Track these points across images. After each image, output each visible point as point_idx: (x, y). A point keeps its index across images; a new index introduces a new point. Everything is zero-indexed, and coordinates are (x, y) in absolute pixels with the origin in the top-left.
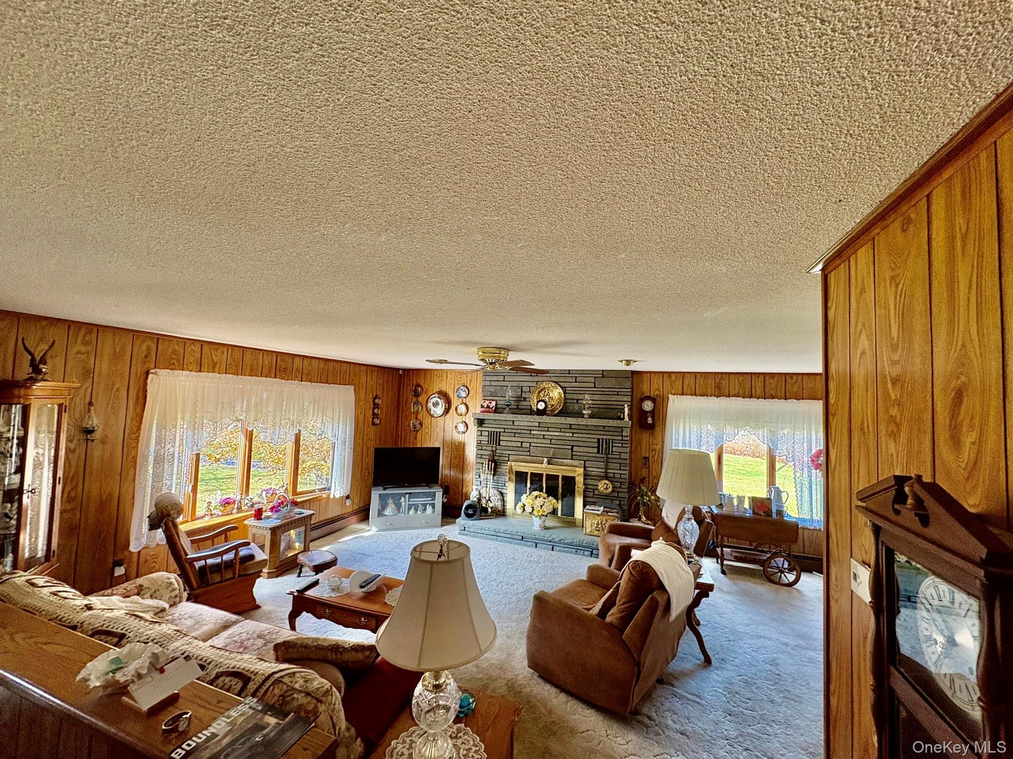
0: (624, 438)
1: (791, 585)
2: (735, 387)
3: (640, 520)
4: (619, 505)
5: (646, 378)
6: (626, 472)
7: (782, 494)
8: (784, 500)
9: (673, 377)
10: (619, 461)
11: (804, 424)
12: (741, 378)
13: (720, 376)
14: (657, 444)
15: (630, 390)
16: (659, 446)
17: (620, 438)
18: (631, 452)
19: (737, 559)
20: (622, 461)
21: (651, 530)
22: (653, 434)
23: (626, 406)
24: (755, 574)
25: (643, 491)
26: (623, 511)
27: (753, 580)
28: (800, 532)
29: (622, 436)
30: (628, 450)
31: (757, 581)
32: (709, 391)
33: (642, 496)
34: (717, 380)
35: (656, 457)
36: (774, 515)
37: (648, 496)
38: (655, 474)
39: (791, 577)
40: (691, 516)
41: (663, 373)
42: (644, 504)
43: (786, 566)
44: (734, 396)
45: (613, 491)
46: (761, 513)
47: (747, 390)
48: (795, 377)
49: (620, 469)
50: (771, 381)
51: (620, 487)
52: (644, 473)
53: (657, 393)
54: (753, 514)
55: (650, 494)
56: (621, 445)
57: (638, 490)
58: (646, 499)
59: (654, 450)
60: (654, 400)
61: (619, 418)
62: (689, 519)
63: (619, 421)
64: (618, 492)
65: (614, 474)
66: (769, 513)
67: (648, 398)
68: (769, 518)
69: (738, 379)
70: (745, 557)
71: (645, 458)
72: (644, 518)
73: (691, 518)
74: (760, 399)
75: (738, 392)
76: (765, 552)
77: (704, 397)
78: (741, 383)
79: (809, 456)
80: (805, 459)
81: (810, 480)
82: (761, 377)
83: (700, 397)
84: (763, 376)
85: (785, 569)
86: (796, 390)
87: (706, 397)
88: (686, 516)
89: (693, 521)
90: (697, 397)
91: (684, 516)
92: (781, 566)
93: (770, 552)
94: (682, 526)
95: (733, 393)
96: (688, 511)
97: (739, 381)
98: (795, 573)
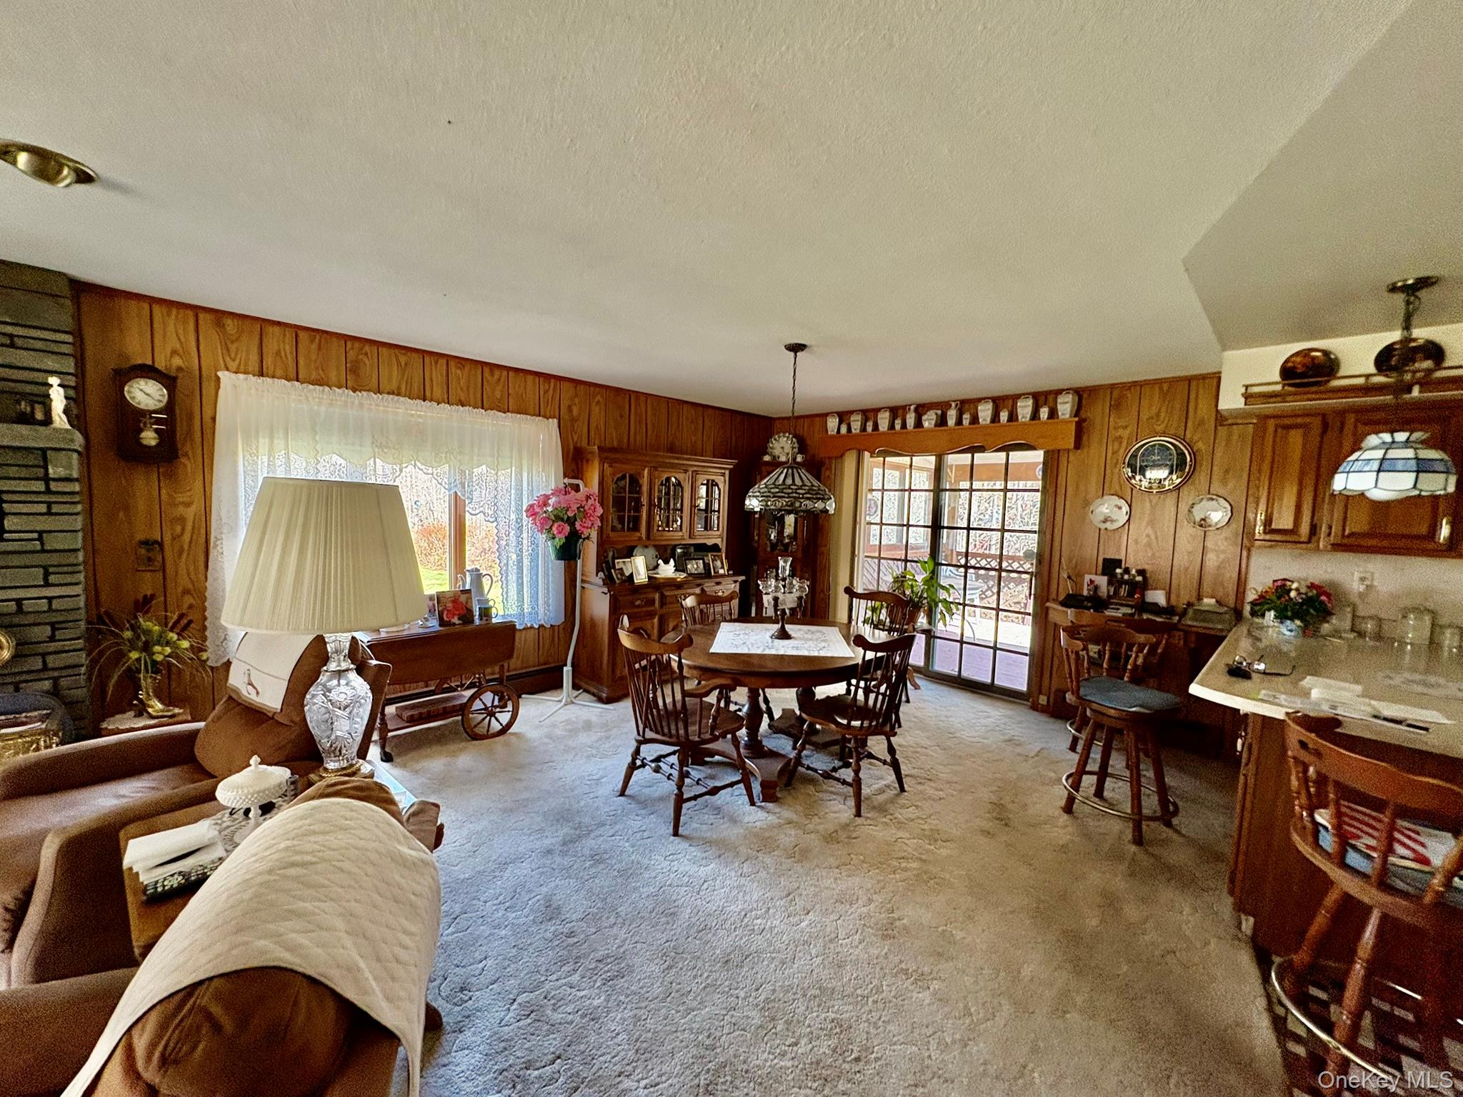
0: (53, 486)
1: (504, 730)
2: (391, 374)
3: (141, 711)
4: (55, 692)
5: (134, 318)
6: (78, 590)
7: (484, 580)
8: (486, 588)
9: (230, 324)
10: (37, 559)
11: (511, 457)
12: (403, 359)
13: (357, 345)
14: (188, 505)
15: (69, 338)
16: (192, 509)
17: (40, 486)
18: (89, 530)
19: (413, 721)
20: (55, 559)
21: (193, 735)
22: (171, 476)
23: (54, 381)
24: (443, 735)
25: (148, 632)
26: (70, 704)
27: (445, 748)
28: (518, 635)
29: (46, 479)
30: (78, 523)
31: (452, 747)
32: (333, 375)
33: (147, 648)
34: (351, 354)
35: (187, 537)
36: (477, 621)
37: (168, 643)
38: (184, 581)
39: (504, 717)
40: (346, 664)
41: (196, 309)
42: (155, 667)
43: (496, 703)
44: (389, 393)
45: (16, 657)
46: (456, 620)
47: (415, 386)
48: (497, 373)
49: (47, 584)
50: (459, 372)
51: (52, 639)
52: (148, 584)
53: (177, 361)
54: (440, 625)
55: (174, 636)
56: (43, 508)
57: (128, 634)
58: (161, 653)
59: (182, 520)
60: (168, 380)
61: (26, 419)
62: (340, 674)
63: (23, 429)
64: (44, 655)
65: (19, 602)
66: (467, 617)
67: (148, 371)
68: (469, 627)
69: (397, 358)
70: (427, 712)
71: (146, 543)
72: (156, 706)
73: (347, 670)
74: (442, 405)
75: (399, 388)
76: (455, 690)
77: (321, 388)
78: (403, 369)
79: (519, 510)
80: (513, 516)
81: (521, 550)
82: (443, 361)
83: (311, 387)
84: (445, 361)
85: (496, 707)
86: (498, 394)
87: (327, 389)
88: (332, 666)
89: (353, 676)
90: (305, 385)
91: (325, 668)
92: (489, 704)
93: (462, 685)
94: (320, 699)
95: (388, 389)
96: (336, 652)
97: (399, 364)
98: (510, 708)
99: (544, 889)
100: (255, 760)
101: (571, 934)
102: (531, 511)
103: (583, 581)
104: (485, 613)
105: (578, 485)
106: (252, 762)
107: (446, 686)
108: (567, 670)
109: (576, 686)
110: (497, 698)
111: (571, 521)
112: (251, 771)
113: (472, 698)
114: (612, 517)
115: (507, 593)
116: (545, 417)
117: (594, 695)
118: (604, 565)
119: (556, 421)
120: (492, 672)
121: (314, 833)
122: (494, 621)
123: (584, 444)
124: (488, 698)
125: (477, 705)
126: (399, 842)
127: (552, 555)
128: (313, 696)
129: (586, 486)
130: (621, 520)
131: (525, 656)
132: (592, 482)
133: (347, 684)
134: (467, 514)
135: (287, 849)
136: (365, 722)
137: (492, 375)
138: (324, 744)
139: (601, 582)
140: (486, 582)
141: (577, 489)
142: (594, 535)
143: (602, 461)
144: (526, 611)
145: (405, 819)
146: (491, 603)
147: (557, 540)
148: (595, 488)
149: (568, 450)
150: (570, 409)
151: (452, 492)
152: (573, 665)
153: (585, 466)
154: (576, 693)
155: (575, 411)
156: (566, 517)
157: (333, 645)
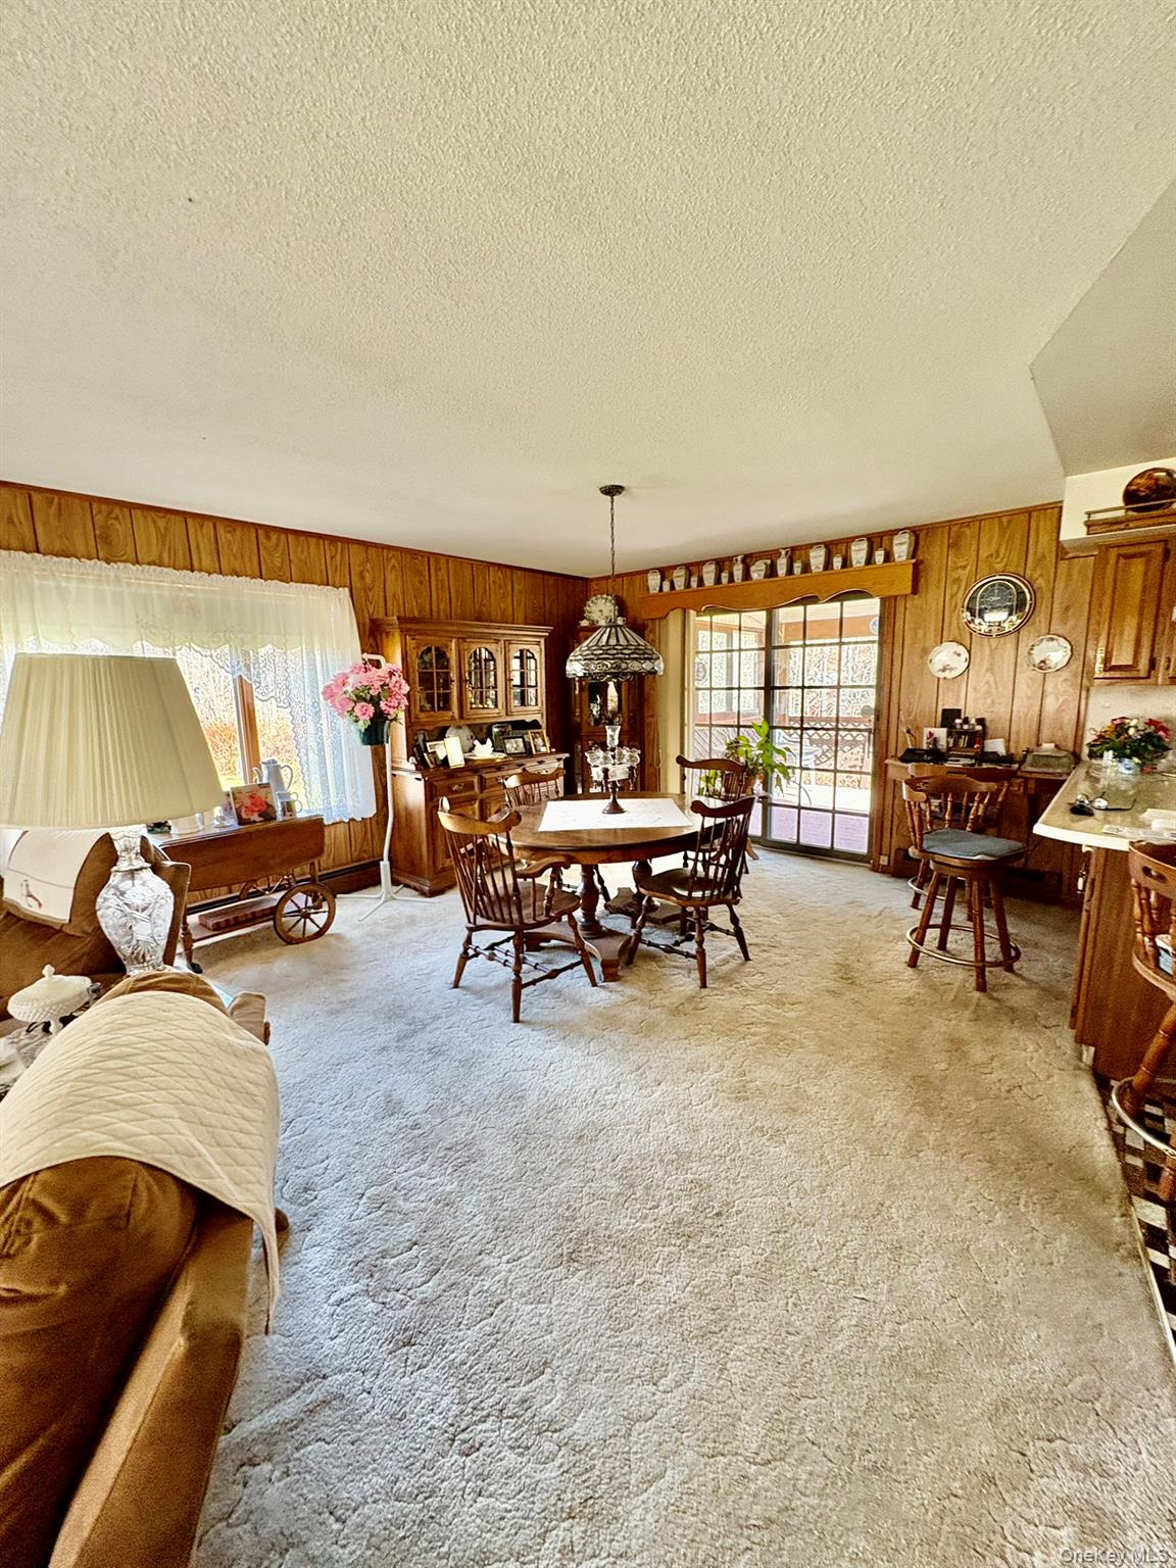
1: (322, 932)
2: (149, 541)
7: (283, 772)
8: (286, 780)
11: (300, 634)
12: (161, 523)
13: (104, 507)
19: (219, 929)
24: (254, 943)
27: (258, 955)
28: (326, 831)
31: (265, 953)
32: (80, 544)
34: (99, 518)
36: (280, 817)
39: (321, 918)
40: (141, 863)
43: (310, 904)
44: (149, 564)
46: (255, 817)
47: (180, 554)
48: (274, 537)
50: (229, 536)
54: (240, 824)
62: (132, 873)
66: (267, 814)
68: (272, 824)
69: (154, 522)
70: (236, 918)
73: (141, 869)
74: (214, 576)
75: (160, 557)
76: (263, 894)
77: (68, 560)
78: (162, 536)
79: (314, 694)
80: (309, 701)
81: (321, 738)
82: (208, 526)
83: (55, 558)
84: (211, 524)
85: (309, 908)
86: (277, 562)
87: (75, 560)
88: (123, 865)
89: (148, 874)
90: (48, 557)
91: (115, 868)
92: (302, 906)
93: (270, 889)
94: (113, 901)
95: (147, 560)
96: (126, 850)
97: (157, 529)
98: (325, 907)
99: (383, 1086)
100: (48, 970)
101: (416, 1126)
102: (329, 694)
103: (393, 768)
104: (288, 808)
105: (378, 661)
106: (45, 972)
107: (251, 890)
108: (385, 865)
109: (395, 882)
110: (310, 899)
111: (375, 701)
112: (45, 982)
113: (283, 900)
114: (419, 696)
115: (310, 785)
116: (334, 586)
117: (415, 889)
118: (415, 750)
119: (347, 589)
120: (302, 871)
121: (130, 1026)
122: (299, 816)
123: (381, 616)
124: (300, 899)
125: (289, 907)
126: (227, 1033)
127: (357, 739)
128: (105, 899)
129: (387, 661)
130: (430, 699)
131: (337, 852)
132: (394, 658)
133: (143, 884)
134: (256, 701)
135: (101, 1043)
136: (169, 925)
137: (268, 538)
138: (124, 950)
139: (413, 768)
140: (285, 774)
141: (377, 665)
142: (402, 716)
143: (404, 632)
144: (333, 804)
145: (229, 1011)
146: (293, 797)
147: (361, 722)
148: (398, 664)
149: (364, 625)
150: (362, 577)
151: (236, 676)
152: (390, 859)
153: (384, 639)
154: (396, 888)
155: (368, 577)
156: (368, 697)
157: (121, 842)
